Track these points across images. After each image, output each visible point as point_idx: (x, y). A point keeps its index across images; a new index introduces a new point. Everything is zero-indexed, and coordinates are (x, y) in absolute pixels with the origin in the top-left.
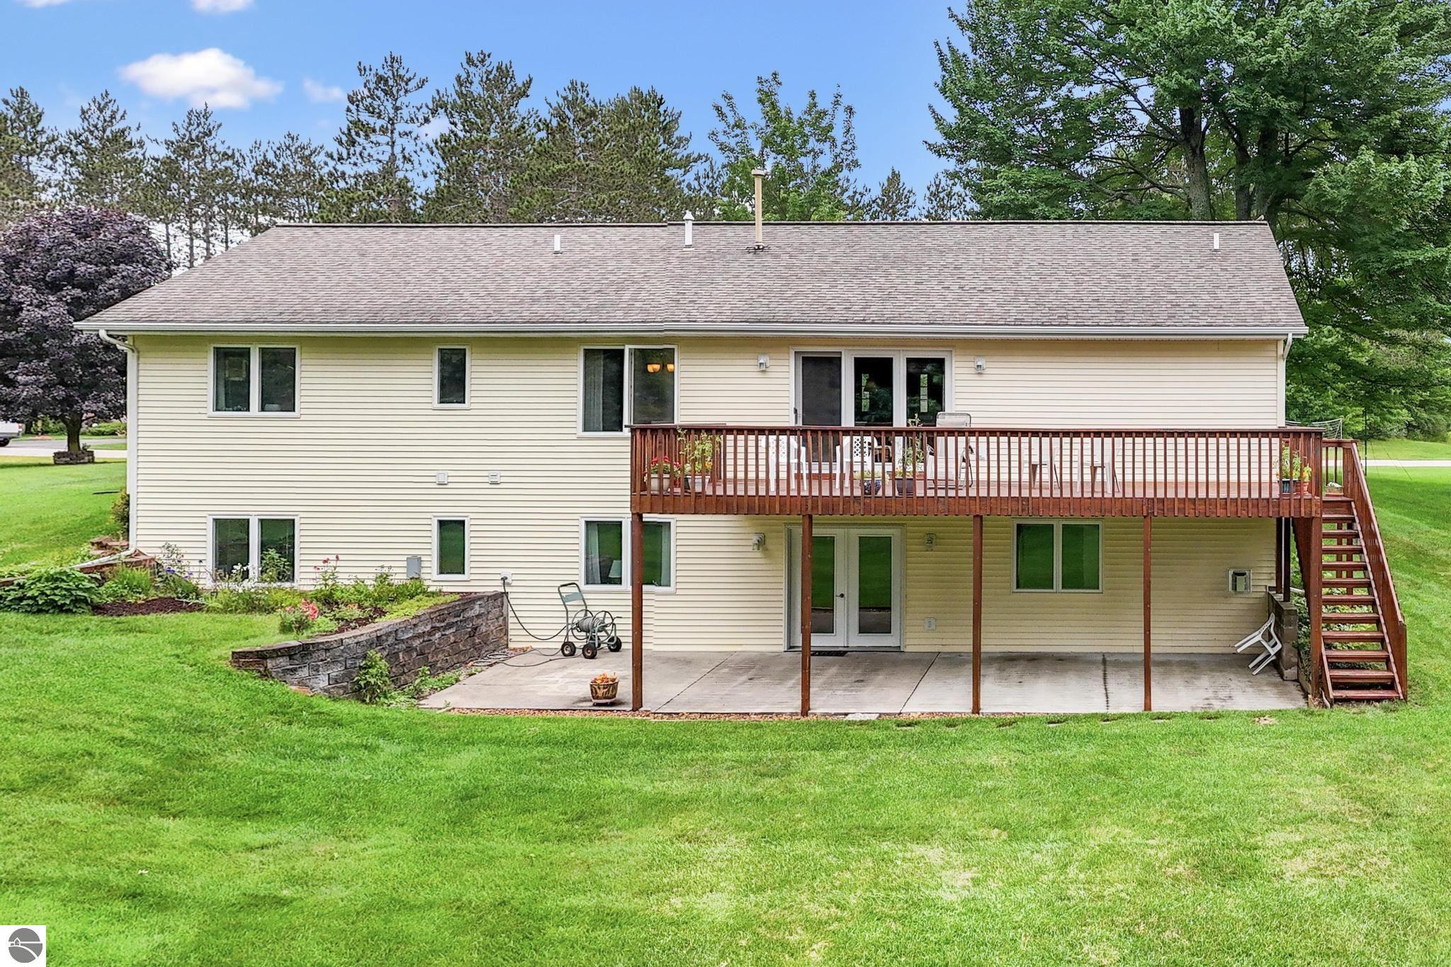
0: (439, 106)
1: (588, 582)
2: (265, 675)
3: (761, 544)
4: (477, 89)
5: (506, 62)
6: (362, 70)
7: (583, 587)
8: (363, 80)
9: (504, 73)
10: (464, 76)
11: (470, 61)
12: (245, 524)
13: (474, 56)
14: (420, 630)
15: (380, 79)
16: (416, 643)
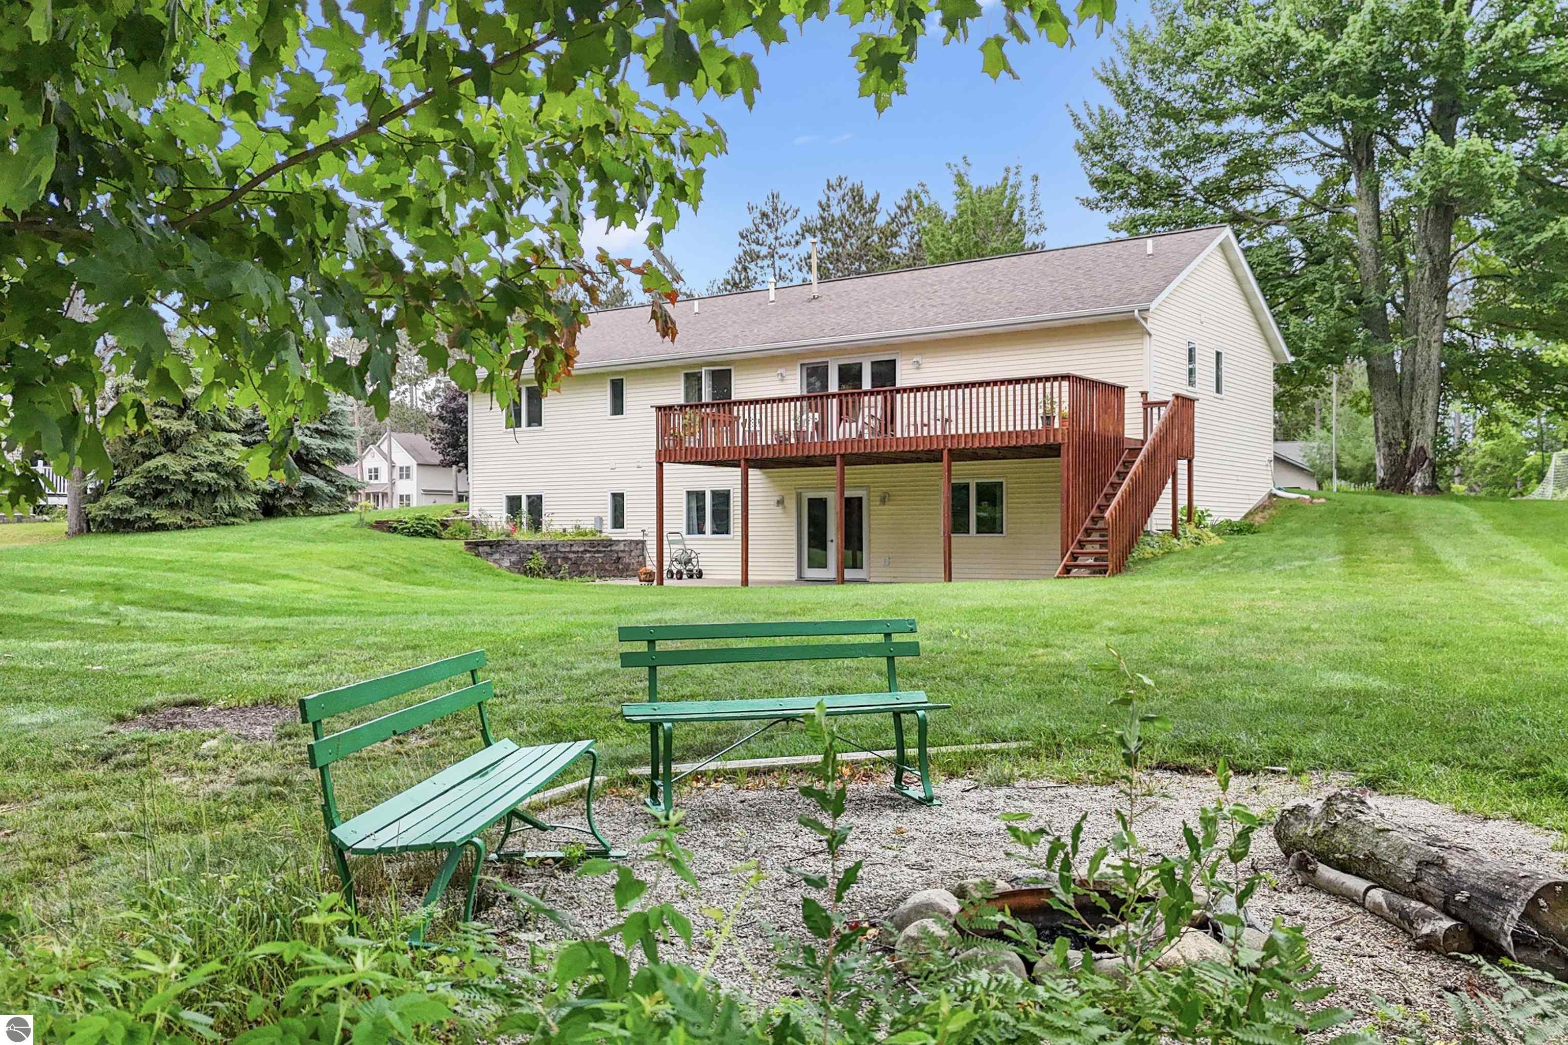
0: (807, 230)
1: (689, 532)
2: (477, 555)
3: (780, 502)
4: (836, 211)
5: (858, 183)
6: (751, 209)
7: (686, 536)
8: (751, 217)
9: (857, 195)
10: (824, 201)
11: (829, 186)
12: (520, 498)
13: (834, 182)
14: (575, 549)
15: (764, 215)
16: (571, 556)
